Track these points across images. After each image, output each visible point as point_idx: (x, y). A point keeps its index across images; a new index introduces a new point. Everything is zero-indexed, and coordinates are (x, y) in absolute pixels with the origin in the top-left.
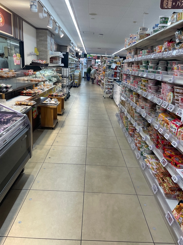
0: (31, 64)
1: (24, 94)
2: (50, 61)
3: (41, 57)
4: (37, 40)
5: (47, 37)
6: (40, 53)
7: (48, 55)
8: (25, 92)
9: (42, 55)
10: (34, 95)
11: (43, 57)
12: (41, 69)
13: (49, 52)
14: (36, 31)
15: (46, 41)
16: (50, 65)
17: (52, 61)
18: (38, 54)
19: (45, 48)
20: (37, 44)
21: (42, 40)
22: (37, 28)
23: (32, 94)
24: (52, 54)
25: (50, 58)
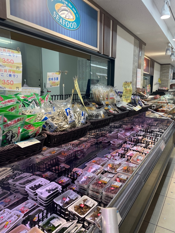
0: (157, 91)
1: (159, 111)
2: (170, 87)
3: (162, 85)
4: (160, 73)
5: (169, 70)
6: (162, 82)
7: (169, 83)
8: (160, 109)
9: (163, 84)
10: (166, 112)
11: (164, 85)
12: (165, 94)
13: (170, 80)
14: (161, 66)
15: (168, 73)
16: (170, 90)
17: (172, 87)
18: (161, 83)
19: (167, 78)
20: (160, 76)
21: (164, 73)
22: (161, 65)
23: (165, 111)
24: (172, 82)
25: (170, 85)
